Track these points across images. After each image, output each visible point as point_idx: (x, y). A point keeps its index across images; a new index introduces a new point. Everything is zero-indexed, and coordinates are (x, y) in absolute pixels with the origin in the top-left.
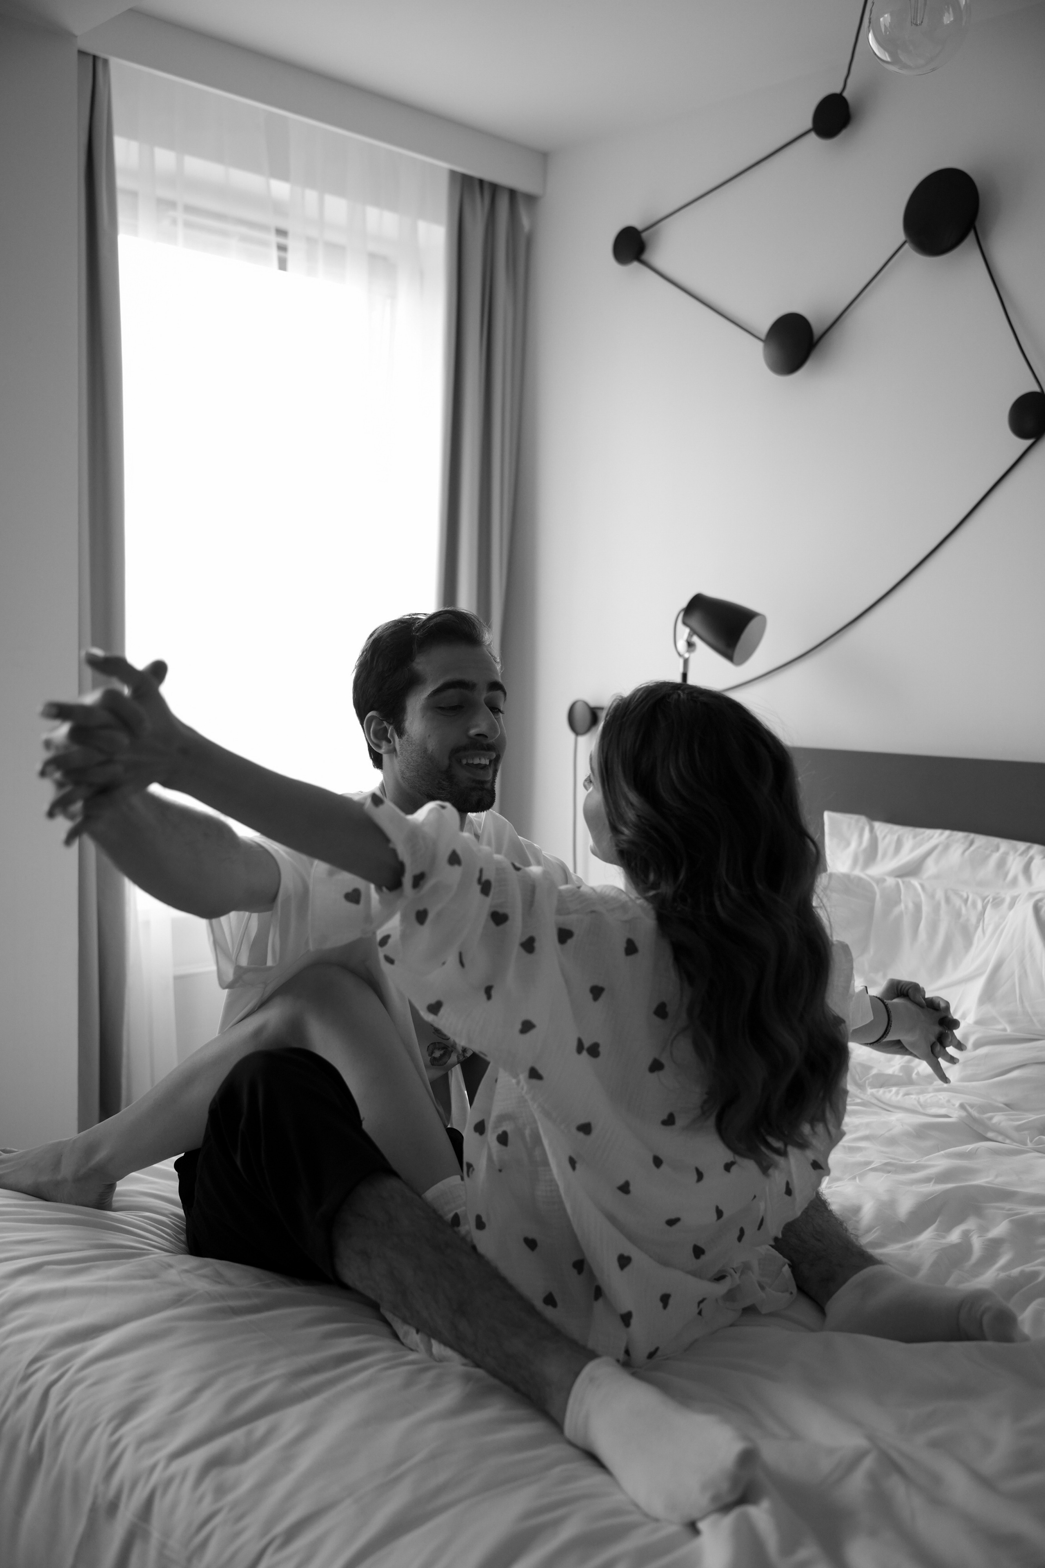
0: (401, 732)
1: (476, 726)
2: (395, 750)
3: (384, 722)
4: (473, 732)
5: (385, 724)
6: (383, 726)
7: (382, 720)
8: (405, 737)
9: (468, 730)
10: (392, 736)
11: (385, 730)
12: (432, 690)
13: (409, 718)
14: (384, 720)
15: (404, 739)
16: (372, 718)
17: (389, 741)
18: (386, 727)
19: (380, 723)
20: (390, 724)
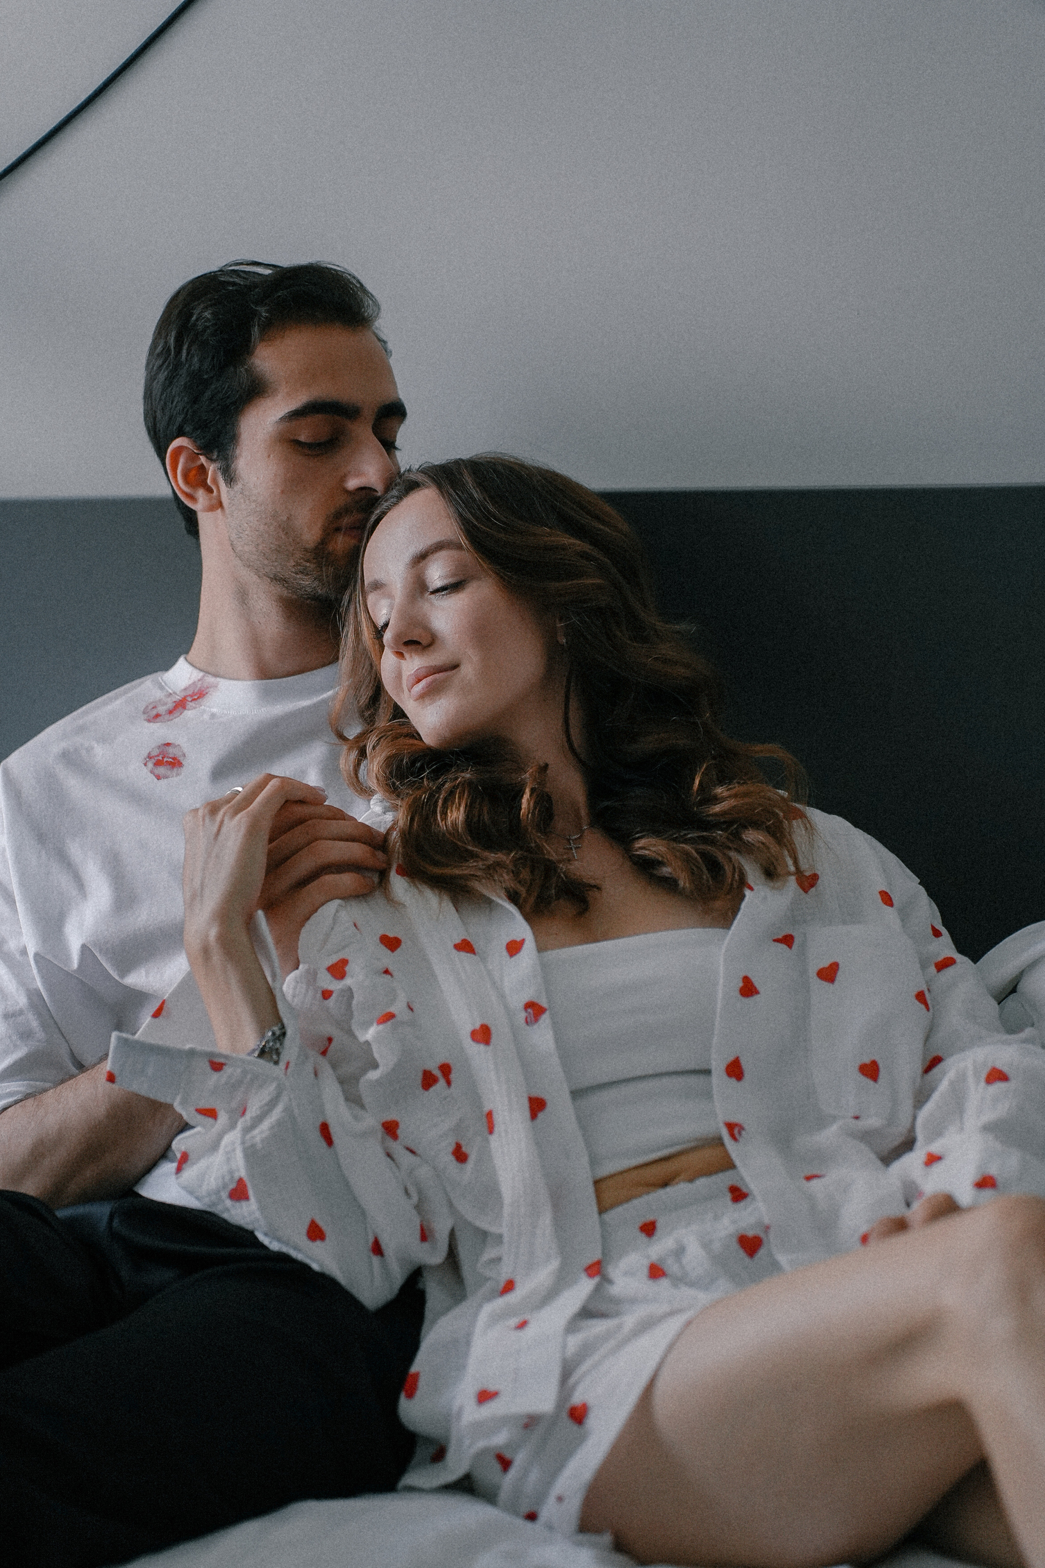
0: (230, 477)
1: (359, 474)
2: (220, 505)
3: (201, 457)
4: (352, 484)
5: (203, 459)
6: (199, 463)
7: (198, 454)
8: (238, 487)
9: (343, 479)
10: (215, 481)
11: (202, 469)
12: (287, 411)
13: (244, 454)
14: (201, 454)
15: (236, 489)
16: (179, 450)
17: (209, 490)
18: (202, 465)
19: (193, 457)
20: (211, 460)
